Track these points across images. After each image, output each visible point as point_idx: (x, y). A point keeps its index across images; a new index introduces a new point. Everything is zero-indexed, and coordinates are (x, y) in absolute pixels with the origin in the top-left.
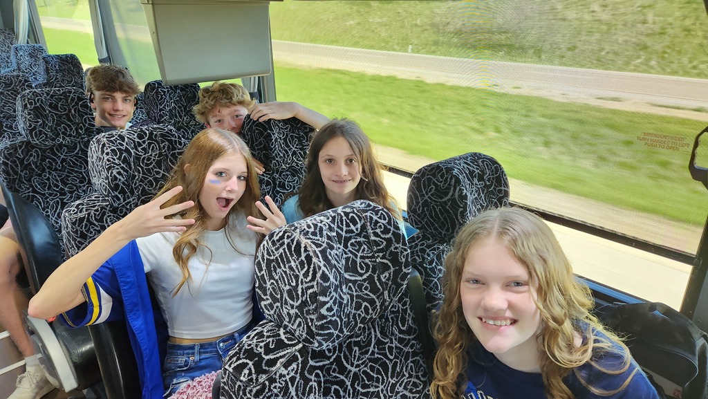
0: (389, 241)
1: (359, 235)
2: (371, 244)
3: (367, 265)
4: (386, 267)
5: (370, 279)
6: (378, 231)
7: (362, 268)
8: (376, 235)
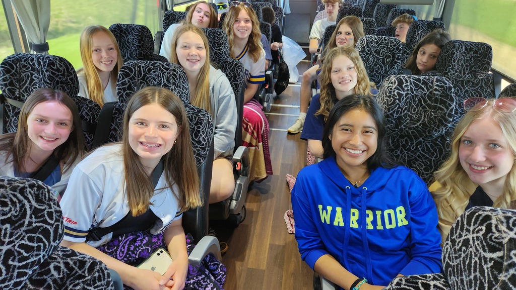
0: (394, 49)
1: (385, 45)
2: (388, 48)
3: (384, 54)
4: (390, 57)
5: (383, 59)
6: (392, 45)
7: (381, 54)
8: (391, 46)
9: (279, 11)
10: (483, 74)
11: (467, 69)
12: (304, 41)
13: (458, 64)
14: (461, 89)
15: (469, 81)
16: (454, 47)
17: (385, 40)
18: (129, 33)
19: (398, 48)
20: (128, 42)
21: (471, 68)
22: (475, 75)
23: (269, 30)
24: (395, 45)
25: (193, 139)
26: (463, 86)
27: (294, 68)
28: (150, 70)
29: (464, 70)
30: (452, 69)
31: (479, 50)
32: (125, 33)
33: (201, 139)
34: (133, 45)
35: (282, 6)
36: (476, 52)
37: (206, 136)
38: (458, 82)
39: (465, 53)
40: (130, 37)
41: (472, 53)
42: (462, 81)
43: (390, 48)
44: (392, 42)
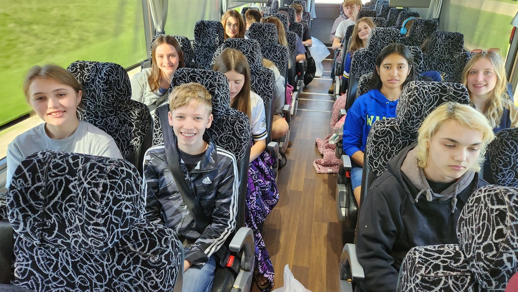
1: (389, 34)
9: (307, 15)
10: (458, 54)
11: (446, 51)
12: (328, 42)
13: (440, 48)
14: (443, 66)
15: (448, 60)
16: (437, 35)
17: (389, 31)
18: (210, 27)
19: (397, 36)
20: (209, 33)
21: (449, 51)
22: (452, 55)
23: (301, 29)
24: (396, 34)
25: (265, 86)
26: (444, 63)
27: (320, 64)
28: (241, 43)
29: (444, 52)
30: (436, 51)
31: (455, 38)
32: (207, 27)
33: (270, 86)
34: (212, 35)
35: (309, 11)
36: (452, 39)
37: (273, 84)
38: (440, 61)
39: (445, 39)
40: (211, 29)
41: (450, 39)
42: (444, 60)
43: (392, 36)
44: (393, 32)
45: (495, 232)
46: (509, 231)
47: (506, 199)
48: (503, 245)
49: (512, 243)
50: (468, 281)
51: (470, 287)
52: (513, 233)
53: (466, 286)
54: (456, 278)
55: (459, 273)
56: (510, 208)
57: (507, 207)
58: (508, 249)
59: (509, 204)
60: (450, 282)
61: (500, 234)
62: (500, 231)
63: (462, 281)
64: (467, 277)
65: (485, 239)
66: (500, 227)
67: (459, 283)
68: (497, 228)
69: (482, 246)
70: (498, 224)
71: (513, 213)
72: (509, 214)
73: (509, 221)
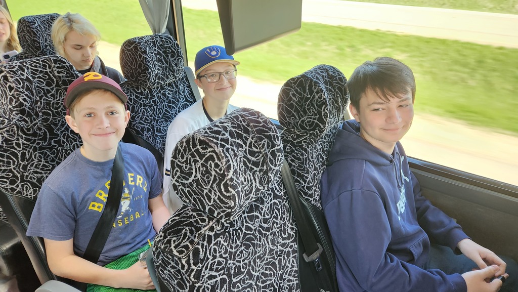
45: (8, 89)
46: (14, 84)
47: (3, 69)
48: (16, 93)
49: (19, 90)
50: (16, 129)
51: (19, 132)
52: (16, 84)
53: (16, 132)
54: (6, 131)
55: (8, 128)
56: (8, 72)
57: (5, 72)
58: (19, 94)
59: (6, 71)
60: (5, 135)
61: (11, 88)
62: (10, 86)
63: (12, 130)
64: (13, 127)
65: (7, 98)
66: (8, 85)
67: (11, 133)
68: (7, 86)
69: (8, 103)
70: (6, 84)
71: (10, 74)
72: (8, 75)
73: (11, 79)
